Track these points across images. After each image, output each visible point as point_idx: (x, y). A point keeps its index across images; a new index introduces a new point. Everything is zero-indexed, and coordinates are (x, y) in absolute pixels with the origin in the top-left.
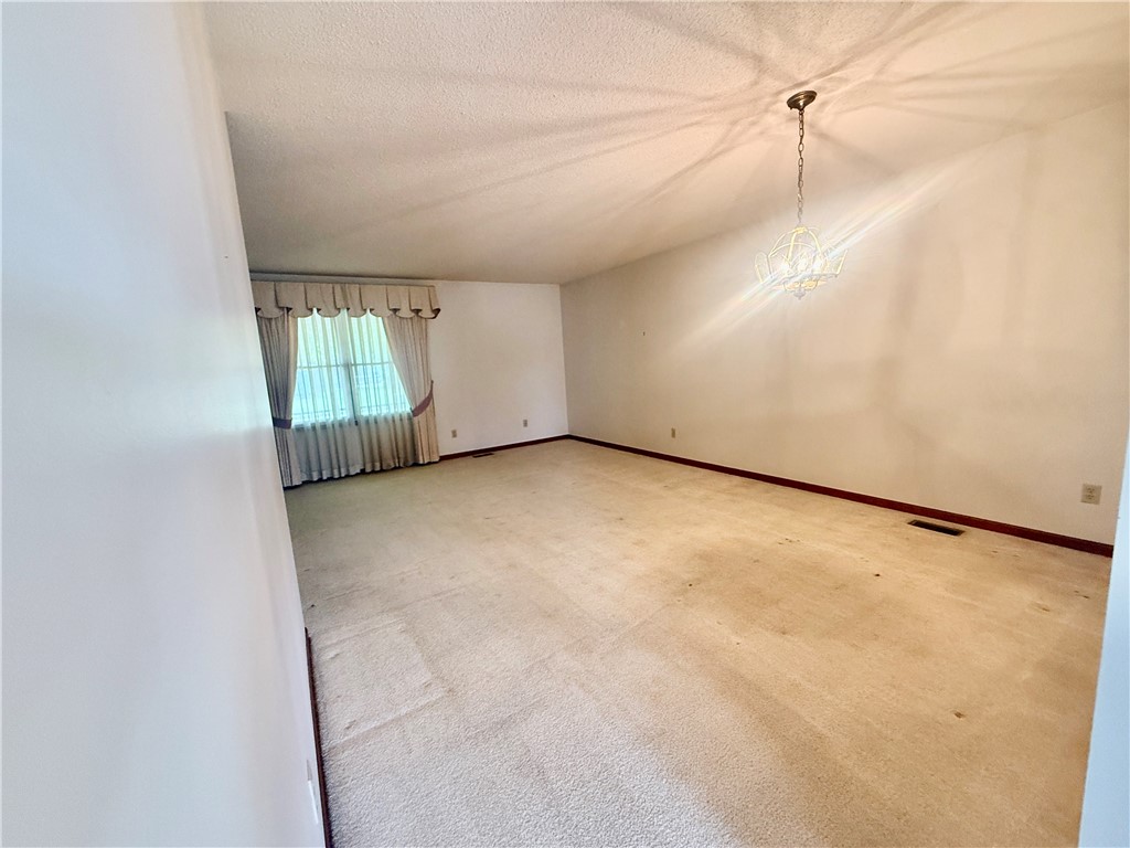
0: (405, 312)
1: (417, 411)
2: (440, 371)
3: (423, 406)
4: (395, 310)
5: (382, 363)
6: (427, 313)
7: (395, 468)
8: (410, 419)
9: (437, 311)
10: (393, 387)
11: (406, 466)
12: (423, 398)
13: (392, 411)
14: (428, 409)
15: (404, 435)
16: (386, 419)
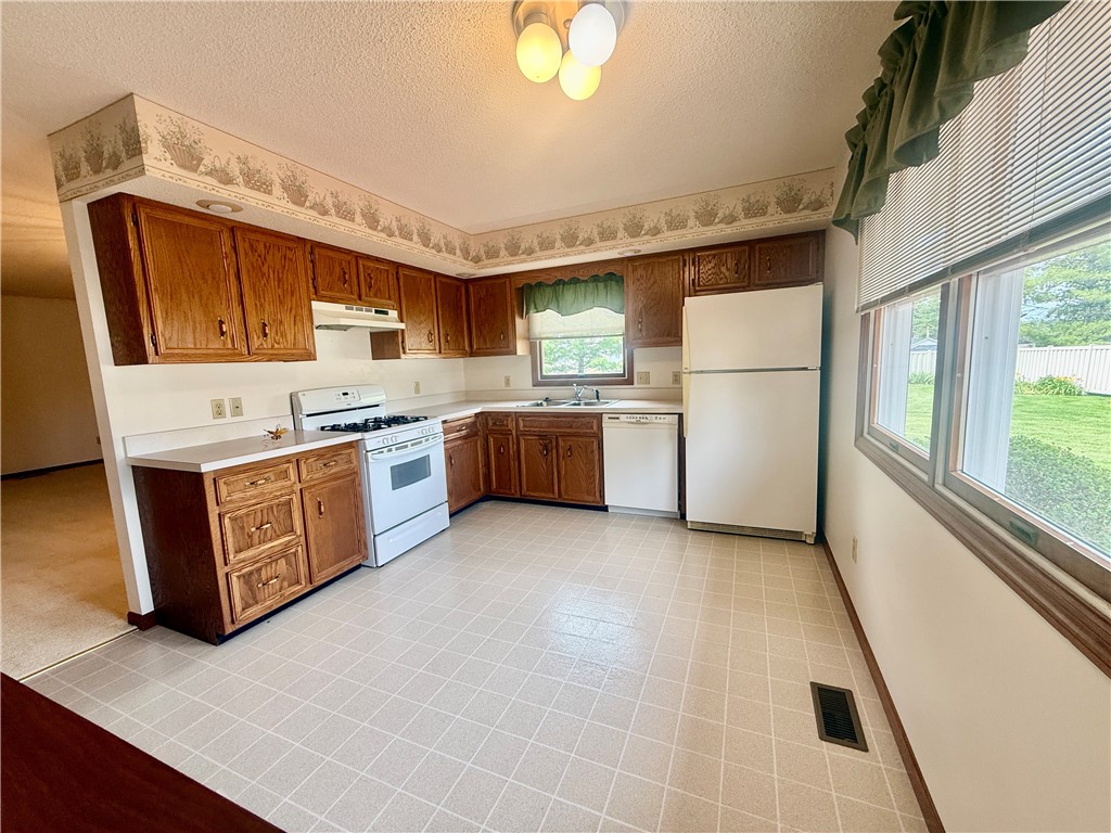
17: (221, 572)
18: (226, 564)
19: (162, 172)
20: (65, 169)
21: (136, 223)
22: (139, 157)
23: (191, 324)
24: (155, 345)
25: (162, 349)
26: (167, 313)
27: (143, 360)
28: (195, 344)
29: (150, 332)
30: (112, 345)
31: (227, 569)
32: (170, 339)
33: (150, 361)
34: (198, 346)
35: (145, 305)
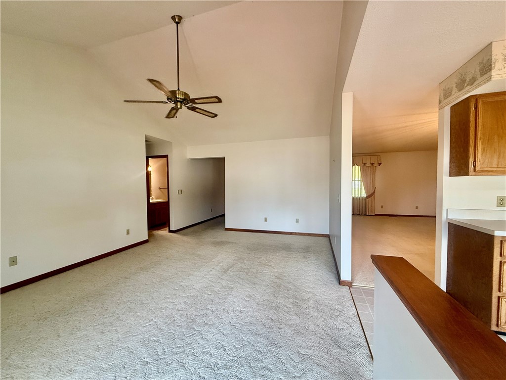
0: (368, 164)
1: (368, 197)
2: (378, 184)
3: (371, 195)
4: (365, 164)
5: (358, 181)
6: (376, 164)
7: (358, 215)
8: (365, 199)
9: (380, 164)
10: (361, 189)
11: (362, 215)
12: (371, 193)
13: (359, 196)
14: (372, 197)
15: (362, 203)
16: (357, 198)
17: (495, 294)
18: (500, 291)
19: (501, 76)
20: (444, 95)
21: (476, 108)
22: (490, 73)
23: (498, 153)
24: (474, 167)
25: (478, 168)
26: (484, 150)
27: (466, 174)
28: (498, 166)
29: (473, 159)
30: (450, 167)
31: (499, 294)
32: (484, 163)
33: (470, 174)
34: (500, 166)
35: (473, 148)
